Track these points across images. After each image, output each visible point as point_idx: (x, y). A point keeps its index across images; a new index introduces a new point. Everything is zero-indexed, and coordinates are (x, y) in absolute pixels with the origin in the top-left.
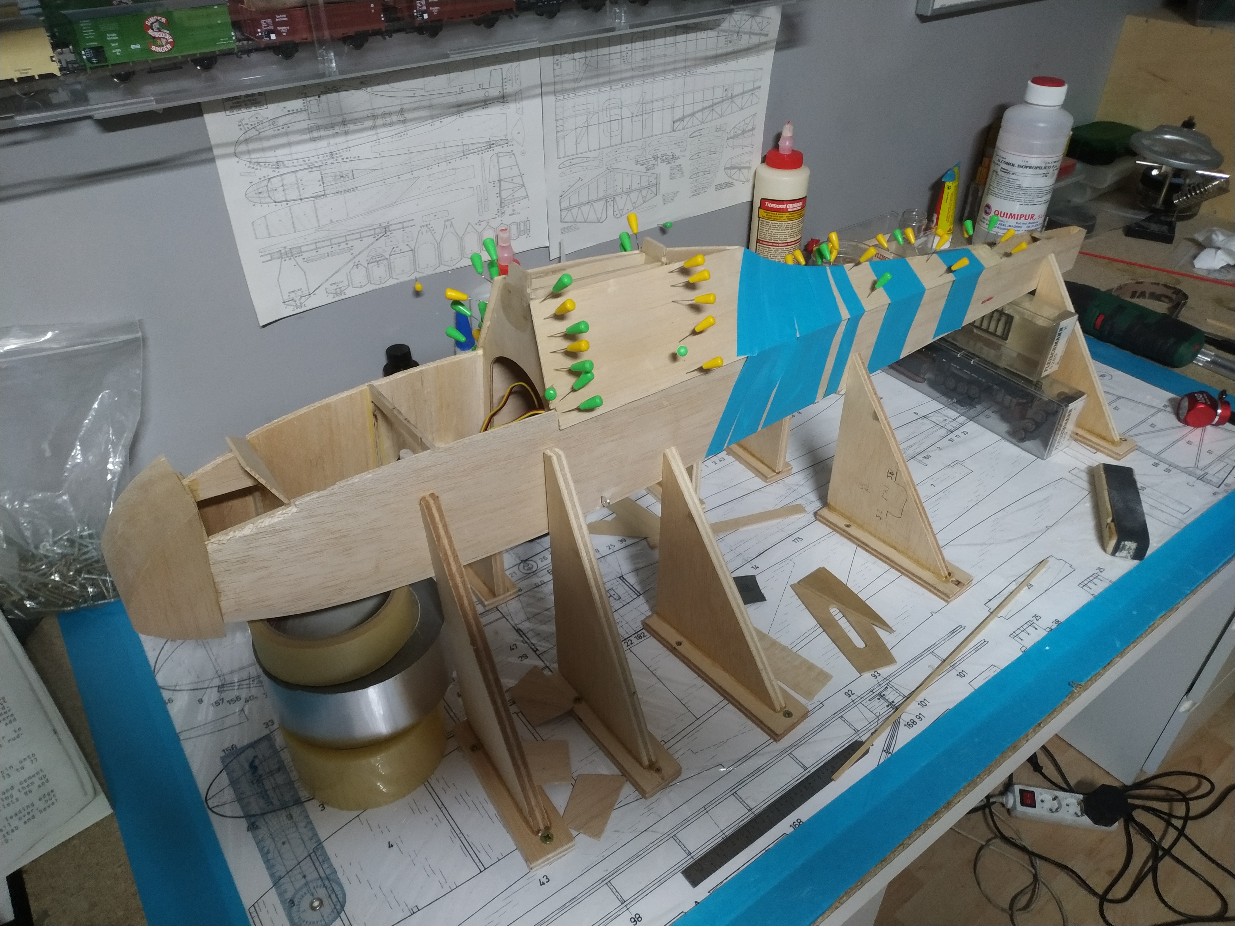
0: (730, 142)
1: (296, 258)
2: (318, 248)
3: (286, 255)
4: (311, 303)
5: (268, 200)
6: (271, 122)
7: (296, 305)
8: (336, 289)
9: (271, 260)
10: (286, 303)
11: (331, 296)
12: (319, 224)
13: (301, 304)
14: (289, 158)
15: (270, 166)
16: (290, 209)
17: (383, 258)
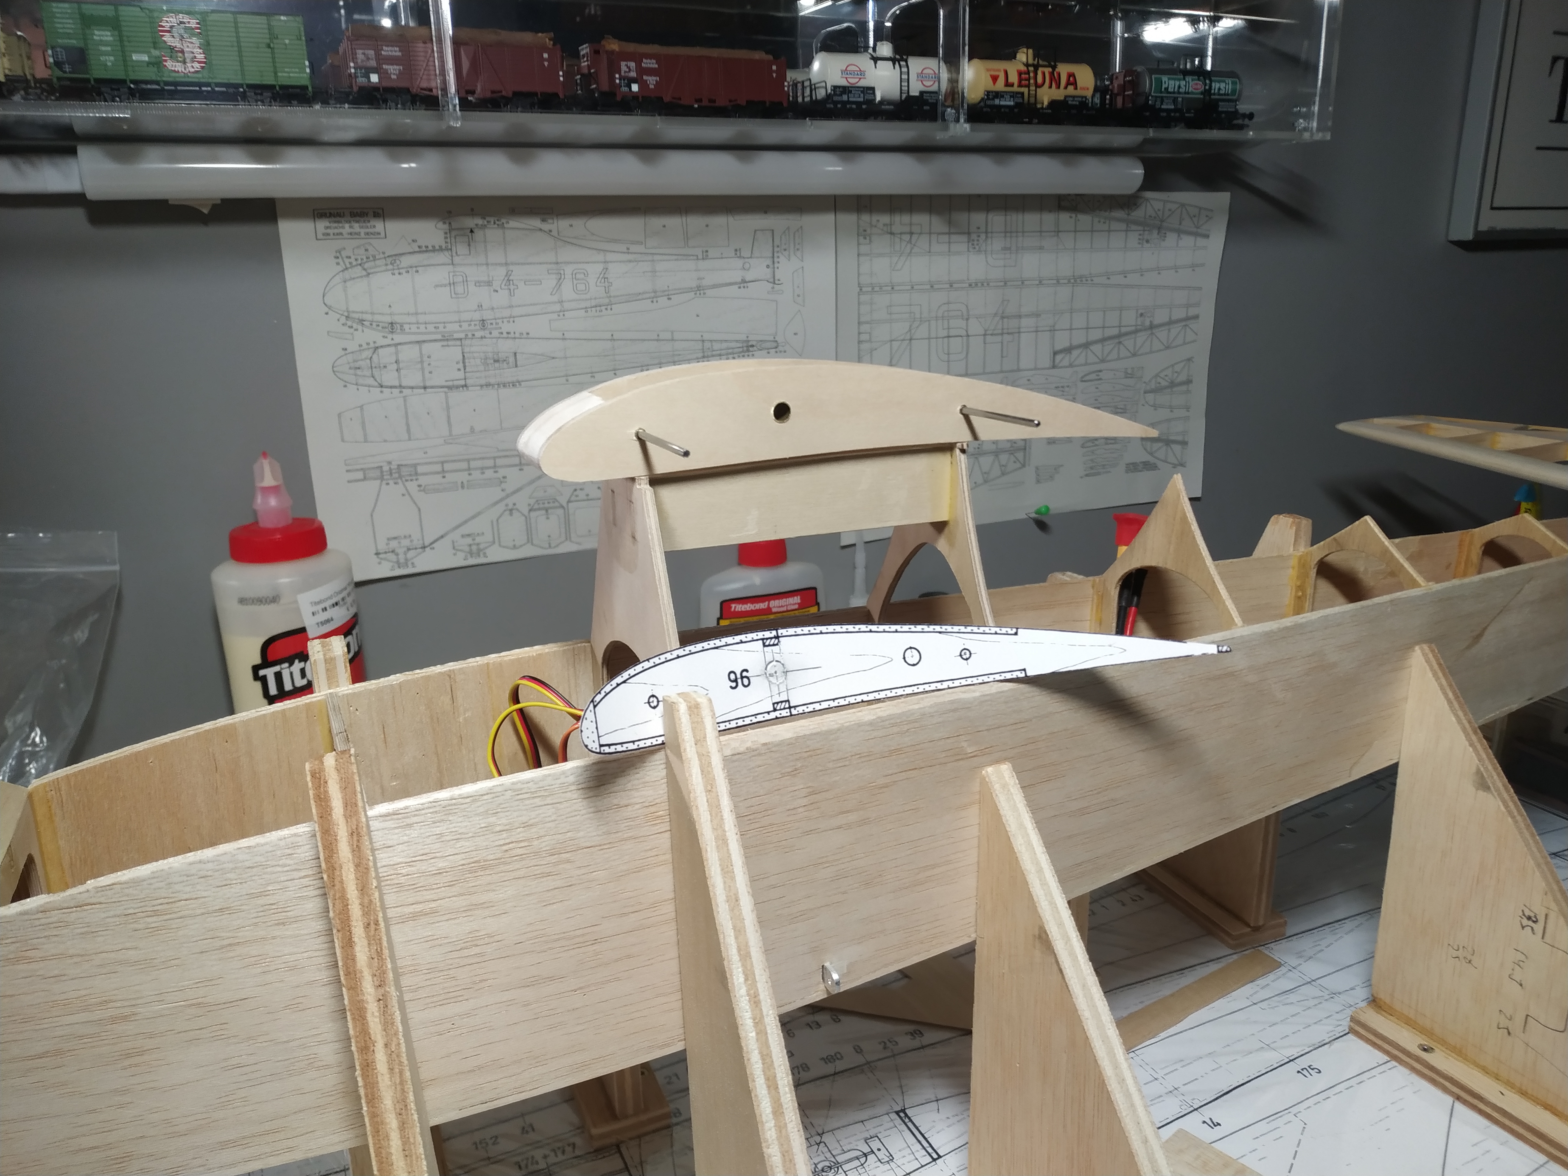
0: (1150, 397)
1: (407, 484)
2: (448, 472)
3: (391, 474)
4: (424, 563)
5: (371, 381)
6: (389, 260)
7: (398, 562)
8: (470, 545)
9: (365, 479)
10: (381, 556)
11: (461, 555)
12: (450, 431)
13: (406, 560)
14: (413, 319)
15: (380, 328)
16: (405, 401)
17: (557, 504)
